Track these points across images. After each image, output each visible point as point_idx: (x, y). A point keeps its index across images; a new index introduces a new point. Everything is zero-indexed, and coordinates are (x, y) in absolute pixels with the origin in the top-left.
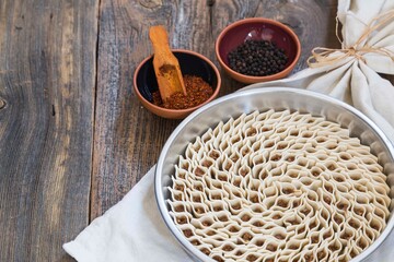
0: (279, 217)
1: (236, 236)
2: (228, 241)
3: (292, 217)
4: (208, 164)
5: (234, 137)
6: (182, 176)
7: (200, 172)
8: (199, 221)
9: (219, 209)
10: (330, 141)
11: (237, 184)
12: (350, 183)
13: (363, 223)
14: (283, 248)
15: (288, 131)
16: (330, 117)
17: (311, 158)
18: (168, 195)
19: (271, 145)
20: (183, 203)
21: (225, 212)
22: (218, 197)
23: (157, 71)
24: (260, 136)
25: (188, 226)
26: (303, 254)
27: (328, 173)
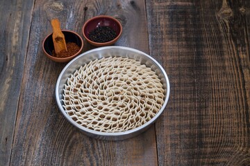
0: (115, 105)
1: (97, 117)
2: (94, 120)
3: (121, 104)
4: (79, 86)
5: (89, 72)
6: (68, 94)
7: (75, 91)
8: (79, 113)
9: (87, 106)
10: (132, 68)
11: (94, 93)
12: (145, 85)
13: (153, 102)
14: (120, 119)
15: (113, 66)
16: (130, 57)
17: (125, 77)
18: (63, 103)
19: (106, 74)
20: (70, 106)
21: (91, 107)
22: (86, 101)
23: (54, 40)
24: (100, 70)
25: (75, 116)
26: (129, 120)
27: (134, 82)
